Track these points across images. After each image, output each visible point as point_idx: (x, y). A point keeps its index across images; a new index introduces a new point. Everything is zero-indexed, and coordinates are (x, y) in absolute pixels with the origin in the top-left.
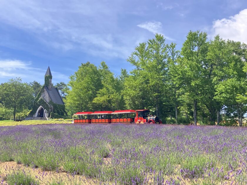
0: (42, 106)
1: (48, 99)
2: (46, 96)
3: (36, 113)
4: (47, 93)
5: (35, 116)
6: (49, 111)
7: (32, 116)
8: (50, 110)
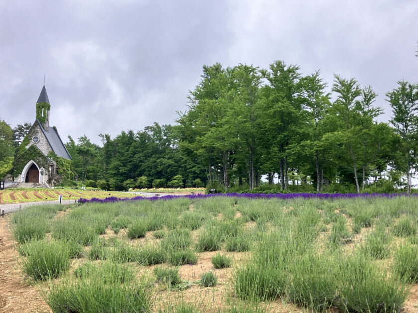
0: (34, 160)
1: (46, 148)
2: (41, 141)
3: (21, 174)
4: (43, 136)
5: (18, 179)
6: (49, 172)
7: (14, 181)
8: (50, 169)
